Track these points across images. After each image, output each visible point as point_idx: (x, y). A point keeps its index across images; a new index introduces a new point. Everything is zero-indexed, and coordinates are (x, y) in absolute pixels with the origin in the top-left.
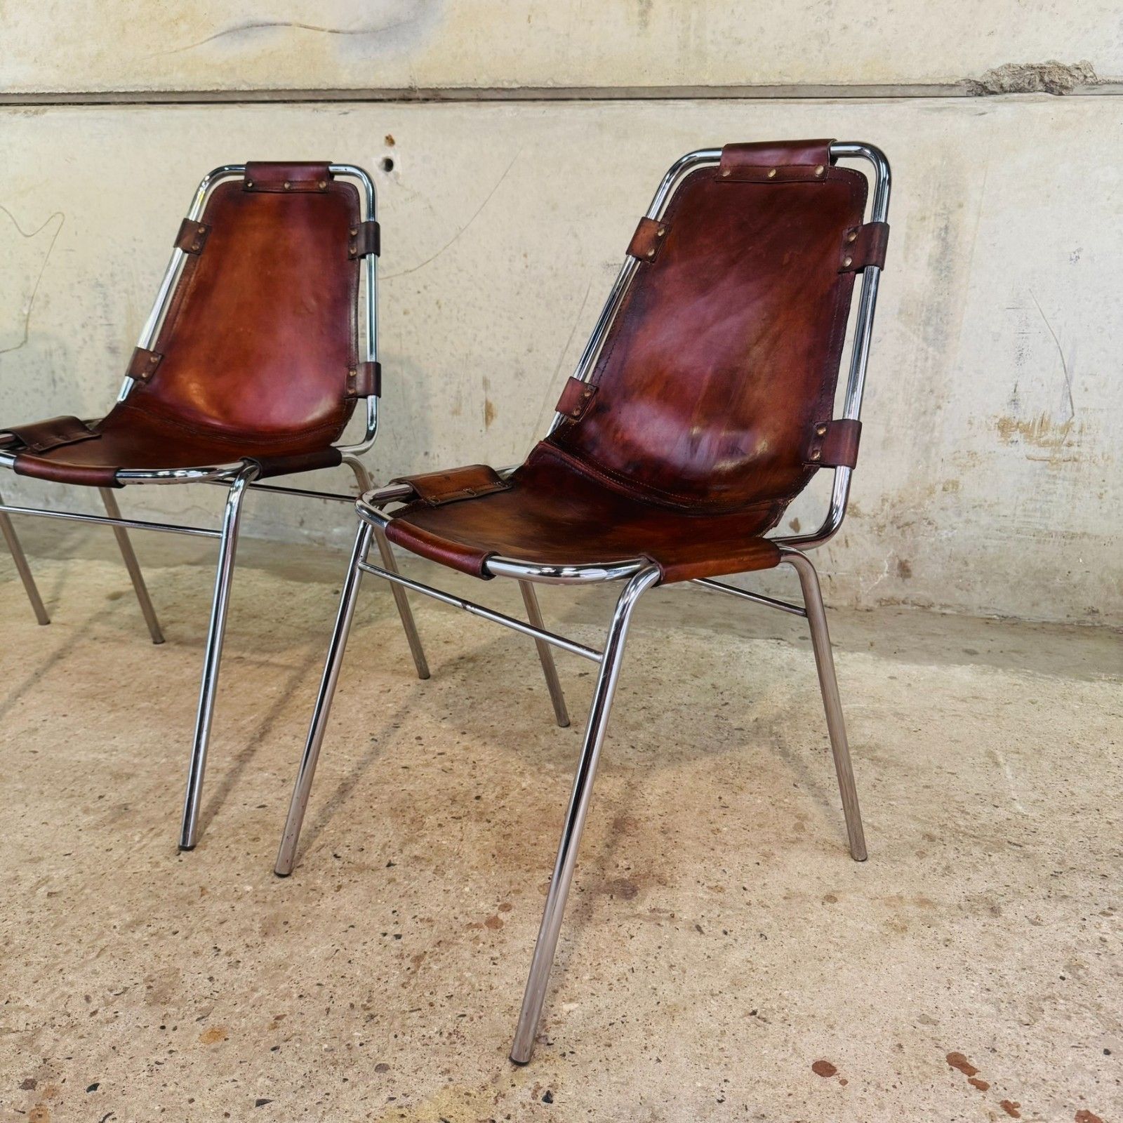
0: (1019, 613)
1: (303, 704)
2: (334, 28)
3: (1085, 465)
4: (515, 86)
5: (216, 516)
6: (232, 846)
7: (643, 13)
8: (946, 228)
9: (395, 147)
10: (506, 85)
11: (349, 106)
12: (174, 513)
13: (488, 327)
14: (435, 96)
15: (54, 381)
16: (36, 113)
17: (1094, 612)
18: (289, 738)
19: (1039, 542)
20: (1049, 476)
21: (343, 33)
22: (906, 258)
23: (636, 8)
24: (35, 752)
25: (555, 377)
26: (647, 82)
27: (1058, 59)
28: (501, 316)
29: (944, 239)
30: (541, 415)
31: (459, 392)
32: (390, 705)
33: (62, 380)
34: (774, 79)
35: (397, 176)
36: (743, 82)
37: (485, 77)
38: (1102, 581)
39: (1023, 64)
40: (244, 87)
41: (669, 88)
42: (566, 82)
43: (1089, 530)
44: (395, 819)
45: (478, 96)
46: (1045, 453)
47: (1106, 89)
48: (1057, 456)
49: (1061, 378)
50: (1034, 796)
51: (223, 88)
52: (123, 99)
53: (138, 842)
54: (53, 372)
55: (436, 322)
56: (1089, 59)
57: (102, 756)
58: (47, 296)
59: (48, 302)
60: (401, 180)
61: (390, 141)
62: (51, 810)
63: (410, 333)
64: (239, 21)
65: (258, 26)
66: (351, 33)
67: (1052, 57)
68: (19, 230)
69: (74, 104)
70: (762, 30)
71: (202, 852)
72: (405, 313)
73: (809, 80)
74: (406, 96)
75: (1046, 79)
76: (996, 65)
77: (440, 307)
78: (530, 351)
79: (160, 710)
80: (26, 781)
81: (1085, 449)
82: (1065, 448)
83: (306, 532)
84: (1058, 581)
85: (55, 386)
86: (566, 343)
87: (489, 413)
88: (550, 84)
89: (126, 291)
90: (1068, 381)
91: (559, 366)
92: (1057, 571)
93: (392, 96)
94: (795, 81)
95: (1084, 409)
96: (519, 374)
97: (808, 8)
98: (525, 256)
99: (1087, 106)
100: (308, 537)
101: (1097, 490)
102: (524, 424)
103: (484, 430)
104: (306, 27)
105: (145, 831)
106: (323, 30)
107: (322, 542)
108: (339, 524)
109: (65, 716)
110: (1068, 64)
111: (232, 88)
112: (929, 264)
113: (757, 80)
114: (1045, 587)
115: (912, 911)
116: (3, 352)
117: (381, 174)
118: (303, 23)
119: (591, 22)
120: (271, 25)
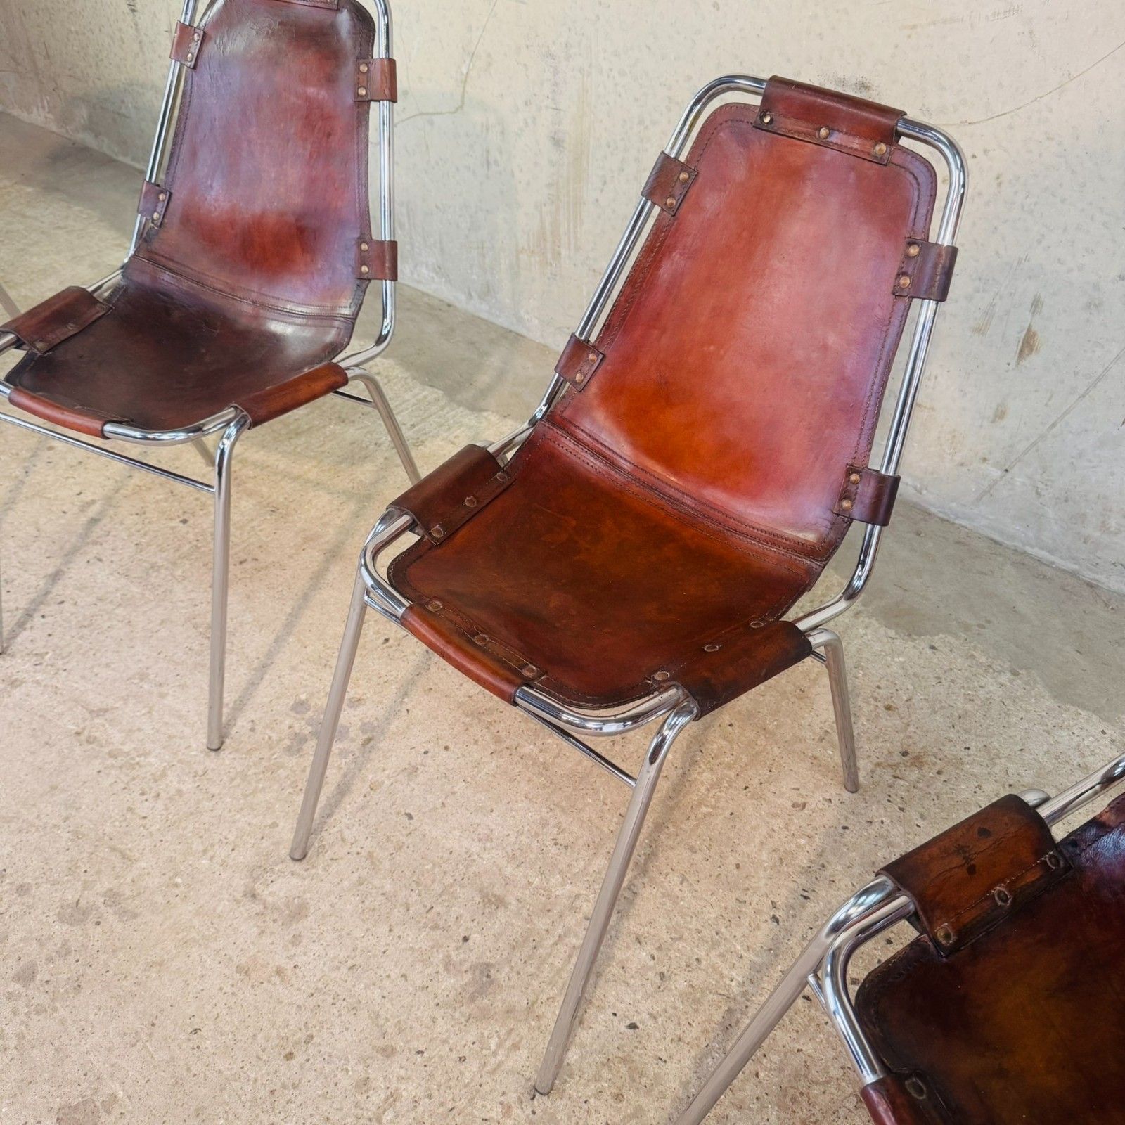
1: (700, 804)
6: (592, 1101)
13: (1065, 230)
15: (488, 162)
18: (675, 878)
24: (410, 817)
28: (1092, 219)
30: (1107, 369)
31: (992, 305)
32: (802, 841)
33: (496, 162)
44: (782, 1115)
53: (495, 1054)
54: (488, 152)
55: (987, 204)
57: (476, 848)
58: (489, 55)
59: (490, 64)
62: (412, 949)
71: (559, 1102)
77: (999, 184)
79: (545, 766)
80: (395, 876)
85: (488, 168)
87: (1028, 344)
89: (581, 70)
96: (1093, 306)
102: (1076, 374)
103: (1013, 363)
105: (503, 1032)
109: (447, 748)
116: (437, 113)
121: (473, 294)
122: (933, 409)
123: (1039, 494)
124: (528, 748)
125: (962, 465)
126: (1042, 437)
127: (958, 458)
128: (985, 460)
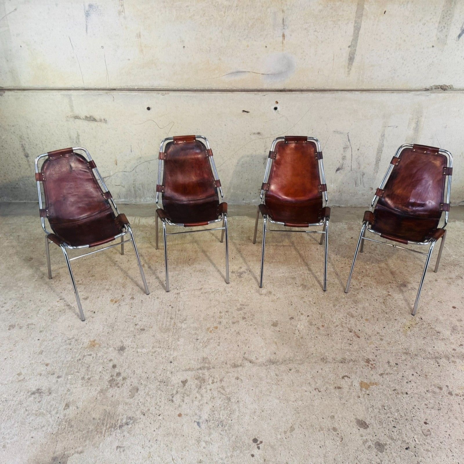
2: (263, 73)
4: (313, 89)
7: (349, 71)
8: (418, 121)
9: (278, 104)
10: (311, 88)
11: (265, 93)
14: (290, 91)
16: (166, 94)
21: (265, 74)
22: (408, 128)
23: (347, 70)
27: (446, 84)
29: (417, 124)
37: (305, 86)
39: (438, 85)
40: (235, 88)
42: (327, 88)
45: (302, 91)
47: (455, 90)
50: (455, 254)
51: (228, 88)
53: (315, 291)
56: (452, 84)
57: (283, 274)
60: (279, 112)
61: (277, 102)
62: (291, 288)
64: (235, 71)
65: (240, 72)
66: (268, 74)
67: (444, 84)
68: (158, 127)
70: (378, 76)
73: (388, 88)
74: (281, 91)
75: (442, 87)
76: (431, 85)
83: (244, 202)
88: (323, 88)
93: (278, 90)
94: (385, 88)
97: (389, 71)
99: (451, 94)
100: (245, 203)
106: (259, 74)
107: (249, 204)
108: (254, 199)
110: (448, 85)
111: (231, 89)
112: (413, 129)
115: (450, 280)
116: (152, 160)
117: (274, 111)
118: (254, 72)
119: (335, 73)
120: (244, 72)
124: (274, 261)
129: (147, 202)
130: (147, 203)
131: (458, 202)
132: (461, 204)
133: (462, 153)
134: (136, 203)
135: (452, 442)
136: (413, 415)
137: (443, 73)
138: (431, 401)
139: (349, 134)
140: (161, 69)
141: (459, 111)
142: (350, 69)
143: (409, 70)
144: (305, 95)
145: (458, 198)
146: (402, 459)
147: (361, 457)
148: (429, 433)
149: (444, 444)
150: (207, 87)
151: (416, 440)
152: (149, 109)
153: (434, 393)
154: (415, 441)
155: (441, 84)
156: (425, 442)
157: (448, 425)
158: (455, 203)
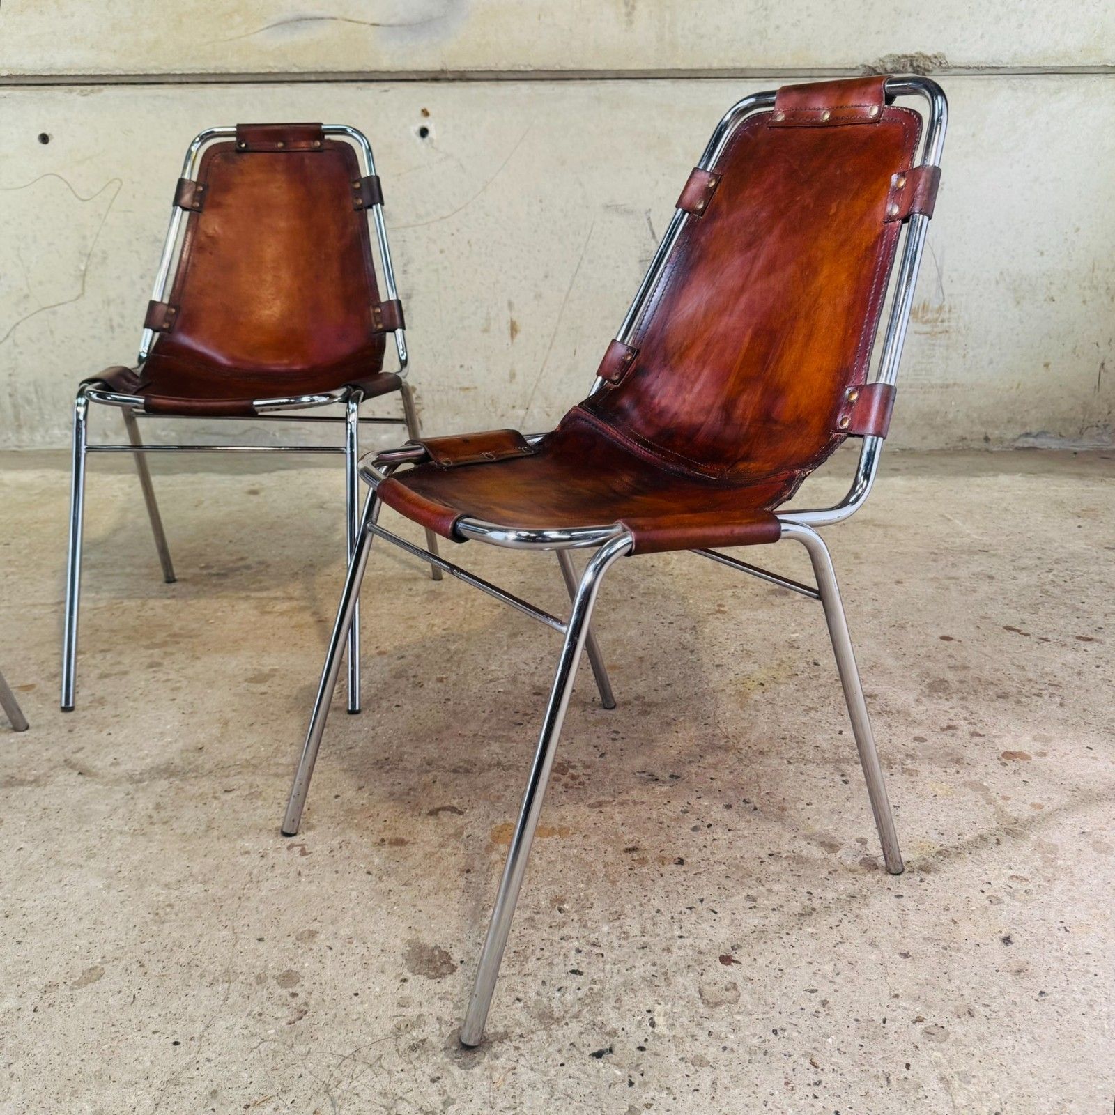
0: (913, 446)
2: (376, 22)
3: (954, 335)
4: (529, 69)
5: (274, 435)
7: (629, 14)
9: (430, 117)
10: (522, 68)
11: (387, 86)
12: (234, 436)
13: (511, 260)
14: (462, 77)
15: (112, 327)
16: (92, 91)
17: (963, 439)
19: (925, 393)
20: (930, 345)
21: (383, 26)
23: (624, 10)
25: (567, 296)
26: (633, 66)
27: (923, 51)
28: (522, 250)
30: (556, 328)
31: (488, 313)
33: (120, 326)
34: (729, 65)
35: (432, 141)
36: (706, 66)
37: (504, 62)
38: (968, 416)
39: (900, 54)
40: (295, 70)
41: (649, 71)
42: (571, 66)
43: (958, 381)
45: (497, 77)
46: (927, 328)
47: (954, 71)
48: (935, 330)
49: (935, 274)
50: (980, 531)
51: (276, 70)
52: (177, 79)
54: (111, 320)
55: (468, 258)
56: (943, 51)
58: (104, 252)
59: (105, 258)
60: (435, 144)
61: (426, 113)
63: (445, 268)
64: (288, 15)
65: (306, 19)
66: (390, 26)
67: (918, 49)
68: (76, 196)
69: (127, 84)
70: (718, 28)
72: (442, 252)
73: (753, 65)
74: (436, 77)
75: (915, 64)
76: (882, 55)
77: (471, 246)
78: (546, 277)
81: (953, 324)
82: (939, 324)
84: (939, 420)
85: (113, 332)
86: (575, 269)
87: (514, 329)
88: (558, 68)
90: (940, 276)
91: (570, 288)
92: (938, 412)
93: (425, 76)
94: (743, 65)
95: (951, 295)
96: (538, 296)
97: (751, 13)
98: (541, 201)
101: (962, 352)
102: (543, 336)
103: (510, 343)
104: (350, 21)
106: (365, 23)
110: (929, 54)
111: (283, 71)
113: (715, 65)
114: (930, 424)
115: (946, 582)
116: (59, 304)
117: (419, 139)
118: (348, 18)
119: (589, 20)
120: (319, 18)
121: (109, 433)
122: (476, 388)
123: (548, 415)
125: (503, 416)
126: (539, 380)
127: (499, 413)
128: (514, 407)
129: (52, 443)
130: (55, 446)
131: (1010, 435)
132: (1019, 444)
133: (1001, 273)
134: (19, 447)
135: (829, 1028)
136: (678, 933)
137: (910, 15)
138: (776, 888)
139: (651, 215)
140: (72, 16)
141: (973, 135)
142: (633, 8)
143: (808, 8)
144: (507, 89)
145: (1009, 422)
146: (558, 1094)
147: (355, 1084)
148: (730, 995)
149: (790, 1039)
150: (212, 66)
151: (659, 1020)
152: (44, 139)
153: (799, 860)
154: (653, 1025)
155: (910, 52)
156: (696, 1030)
157: (828, 968)
158: (1002, 442)
